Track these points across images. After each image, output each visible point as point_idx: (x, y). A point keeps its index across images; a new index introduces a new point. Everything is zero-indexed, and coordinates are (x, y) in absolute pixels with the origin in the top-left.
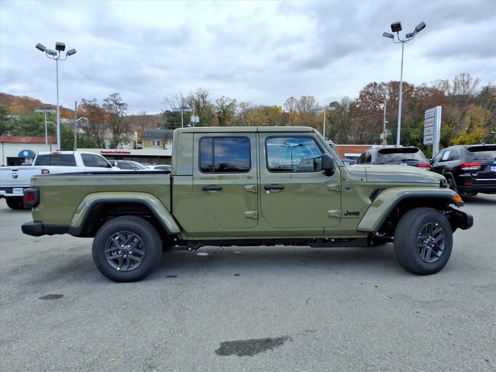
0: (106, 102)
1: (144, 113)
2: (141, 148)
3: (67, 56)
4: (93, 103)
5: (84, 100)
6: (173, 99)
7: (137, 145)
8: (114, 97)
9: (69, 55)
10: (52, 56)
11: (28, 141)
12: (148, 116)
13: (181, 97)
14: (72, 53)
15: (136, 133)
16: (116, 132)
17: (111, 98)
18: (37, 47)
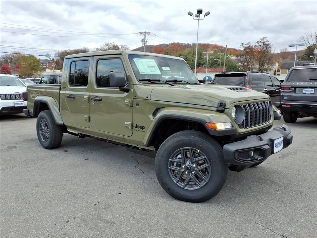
0: (257, 44)
1: (286, 49)
2: (279, 75)
3: (204, 16)
4: (249, 45)
5: (242, 44)
6: (308, 37)
7: (276, 72)
8: (263, 40)
9: (206, 16)
10: (197, 18)
11: (209, 71)
12: (289, 52)
13: (315, 35)
14: (207, 14)
15: (277, 64)
16: (262, 64)
17: (261, 41)
18: (188, 14)
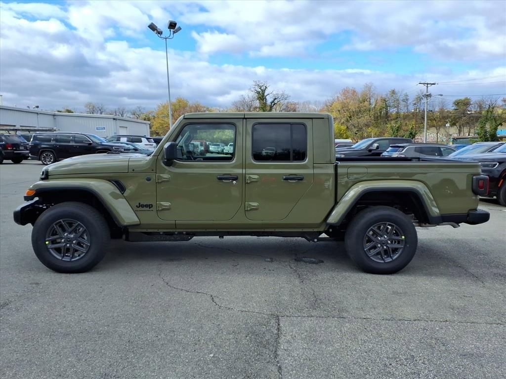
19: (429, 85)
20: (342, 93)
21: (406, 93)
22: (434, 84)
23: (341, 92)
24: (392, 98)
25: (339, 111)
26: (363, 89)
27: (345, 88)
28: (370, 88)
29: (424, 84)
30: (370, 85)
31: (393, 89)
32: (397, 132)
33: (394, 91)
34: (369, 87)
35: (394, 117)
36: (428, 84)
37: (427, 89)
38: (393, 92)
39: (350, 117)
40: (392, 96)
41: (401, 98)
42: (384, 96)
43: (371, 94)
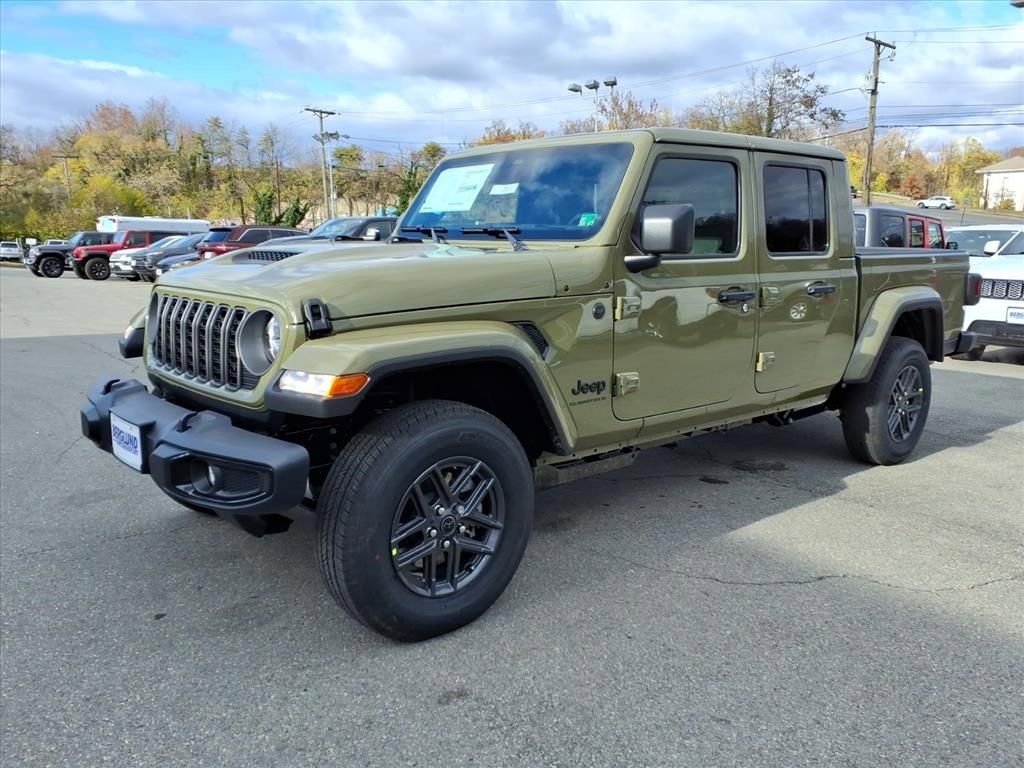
19: (324, 115)
20: (97, 114)
21: (244, 127)
22: (332, 114)
23: (94, 111)
24: (215, 134)
25: (97, 155)
26: (147, 111)
27: (105, 105)
28: (163, 110)
29: (314, 111)
30: (161, 102)
31: (215, 116)
32: (269, 208)
33: (216, 120)
34: (158, 109)
35: (224, 174)
36: (322, 112)
37: (321, 122)
38: (216, 123)
39: (126, 171)
40: (215, 131)
41: (234, 138)
42: (198, 130)
43: (167, 123)
